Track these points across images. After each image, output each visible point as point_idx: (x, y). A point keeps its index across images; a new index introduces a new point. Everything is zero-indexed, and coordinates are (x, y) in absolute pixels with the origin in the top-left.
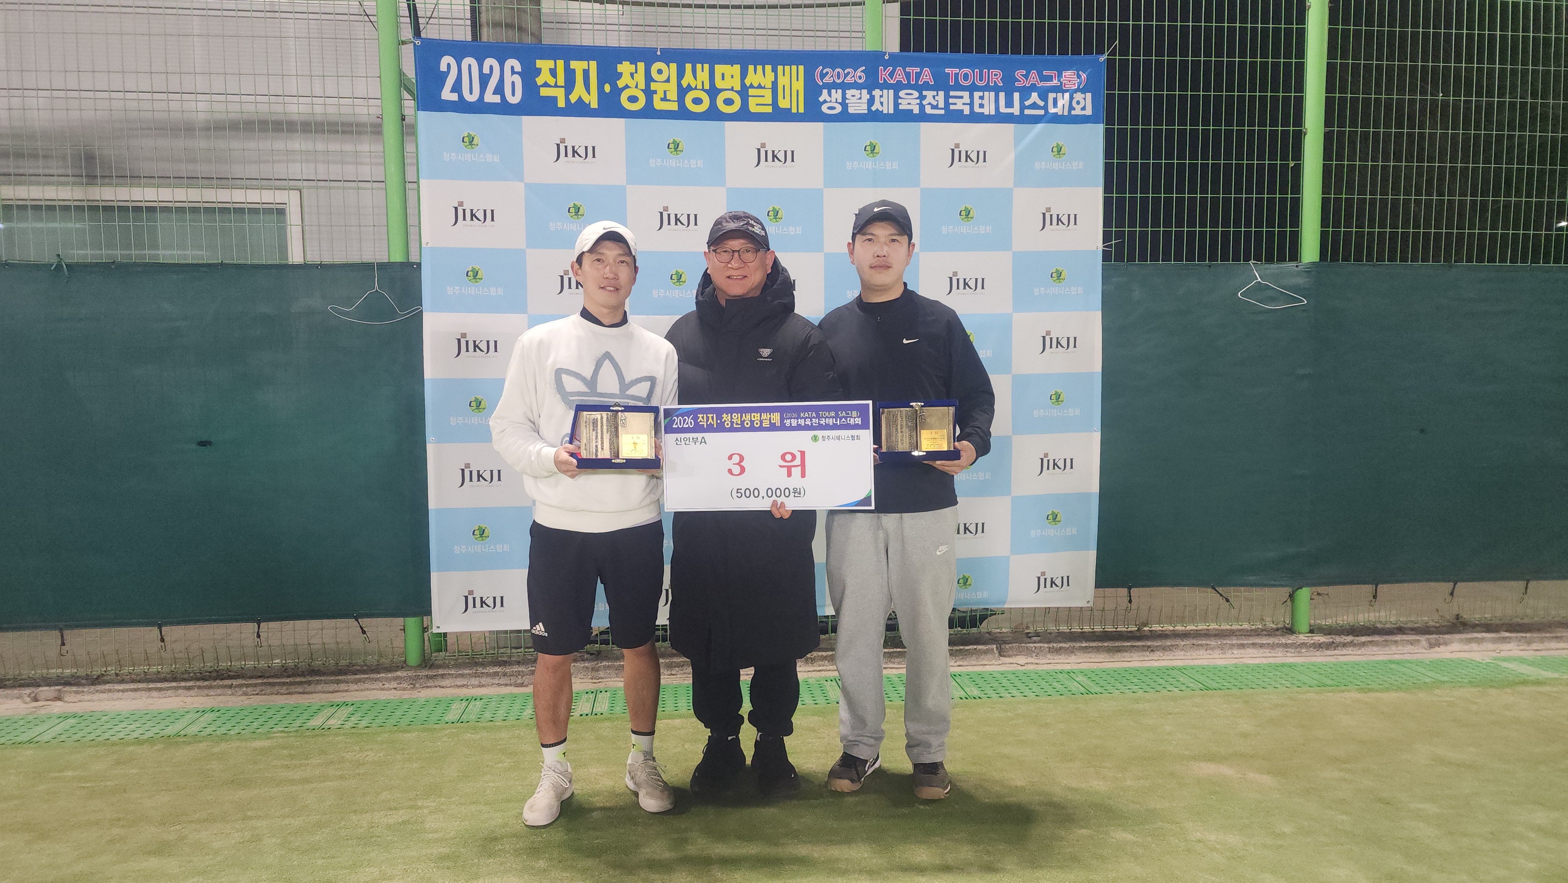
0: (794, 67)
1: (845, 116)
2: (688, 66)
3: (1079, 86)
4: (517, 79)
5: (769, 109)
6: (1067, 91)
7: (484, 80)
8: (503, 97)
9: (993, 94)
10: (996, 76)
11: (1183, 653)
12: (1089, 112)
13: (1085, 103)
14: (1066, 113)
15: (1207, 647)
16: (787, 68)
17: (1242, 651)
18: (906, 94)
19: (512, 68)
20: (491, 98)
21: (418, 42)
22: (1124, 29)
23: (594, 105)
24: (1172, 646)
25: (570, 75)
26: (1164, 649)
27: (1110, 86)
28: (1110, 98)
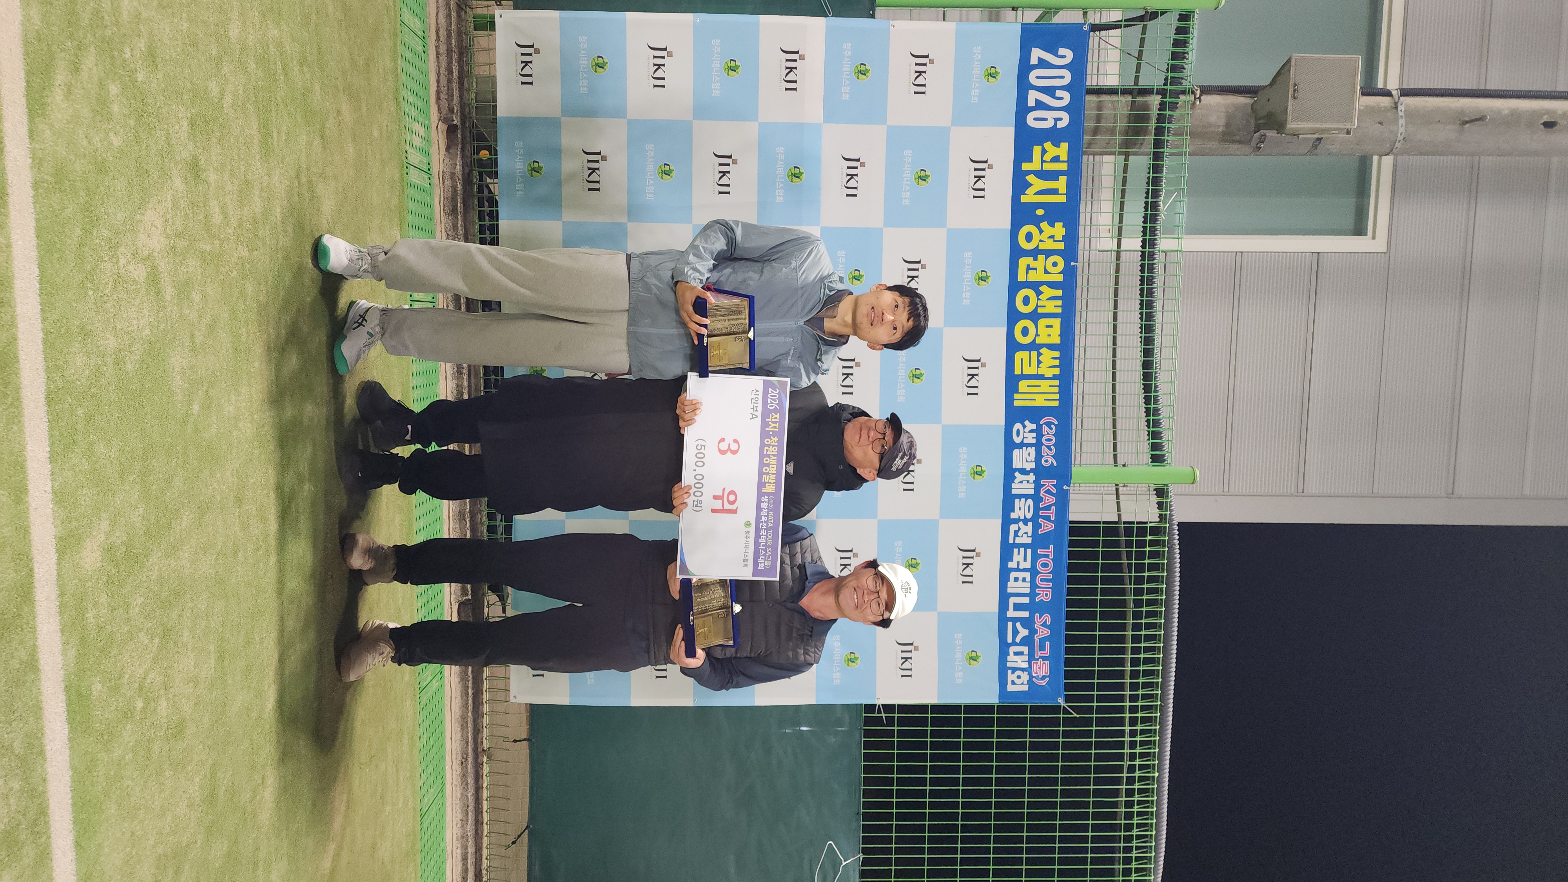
0: (1057, 396)
1: (1010, 446)
2: (1059, 293)
3: (1034, 677)
4: (1049, 124)
5: (1017, 372)
6: (1030, 666)
7: (1049, 91)
8: (1033, 109)
9: (1028, 591)
10: (1045, 595)
11: (459, 795)
12: (1010, 688)
13: (1018, 684)
14: (1009, 665)
15: (464, 821)
16: (1057, 390)
17: (460, 858)
18: (1029, 506)
19: (1061, 119)
20: (1033, 97)
21: (1086, 28)
22: (1088, 722)
23: (1024, 199)
24: (467, 784)
25: (1052, 176)
26: (464, 776)
27: (1035, 709)
28: (1023, 709)
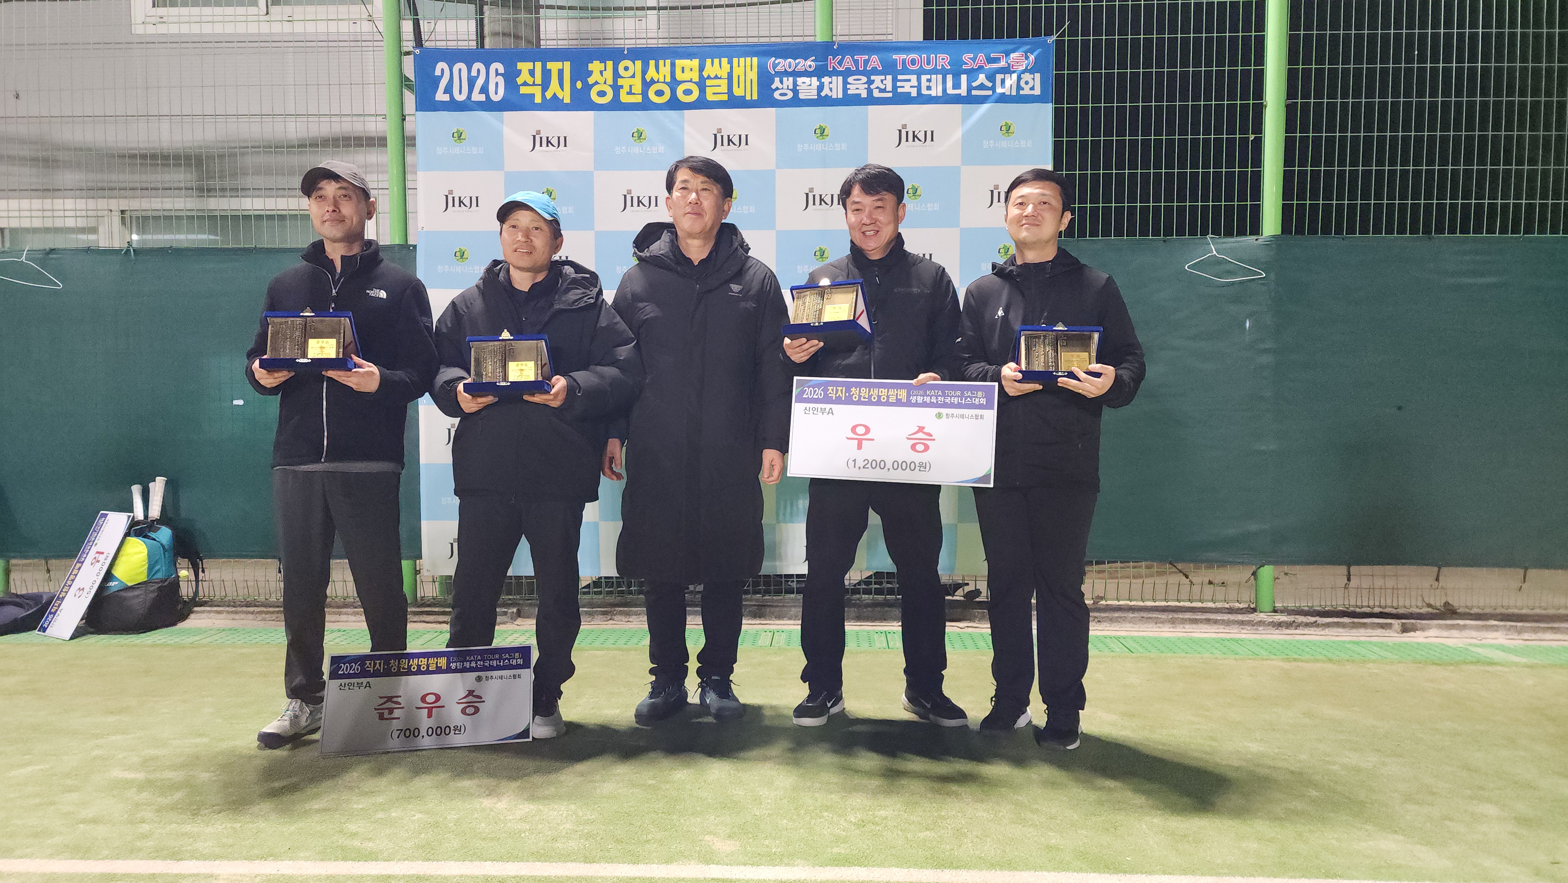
0: (748, 59)
1: (796, 102)
2: (652, 63)
3: (1026, 67)
4: (501, 80)
5: (725, 97)
6: (1014, 72)
7: (472, 82)
8: (488, 96)
10: (943, 59)
11: (1131, 625)
12: (1037, 91)
13: (1034, 84)
14: (1014, 93)
15: (1157, 621)
16: (742, 60)
17: (1194, 626)
18: (854, 80)
19: (497, 70)
20: (477, 97)
21: (417, 51)
22: (1073, 10)
23: (567, 100)
24: (1121, 617)
25: (547, 74)
27: (1059, 66)
28: (1059, 78)
